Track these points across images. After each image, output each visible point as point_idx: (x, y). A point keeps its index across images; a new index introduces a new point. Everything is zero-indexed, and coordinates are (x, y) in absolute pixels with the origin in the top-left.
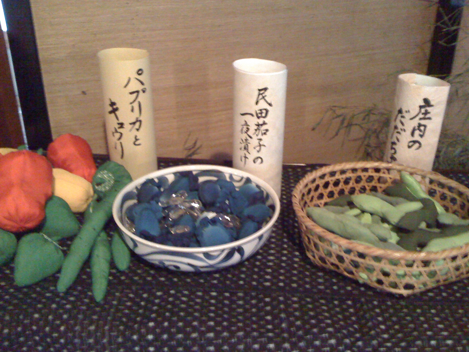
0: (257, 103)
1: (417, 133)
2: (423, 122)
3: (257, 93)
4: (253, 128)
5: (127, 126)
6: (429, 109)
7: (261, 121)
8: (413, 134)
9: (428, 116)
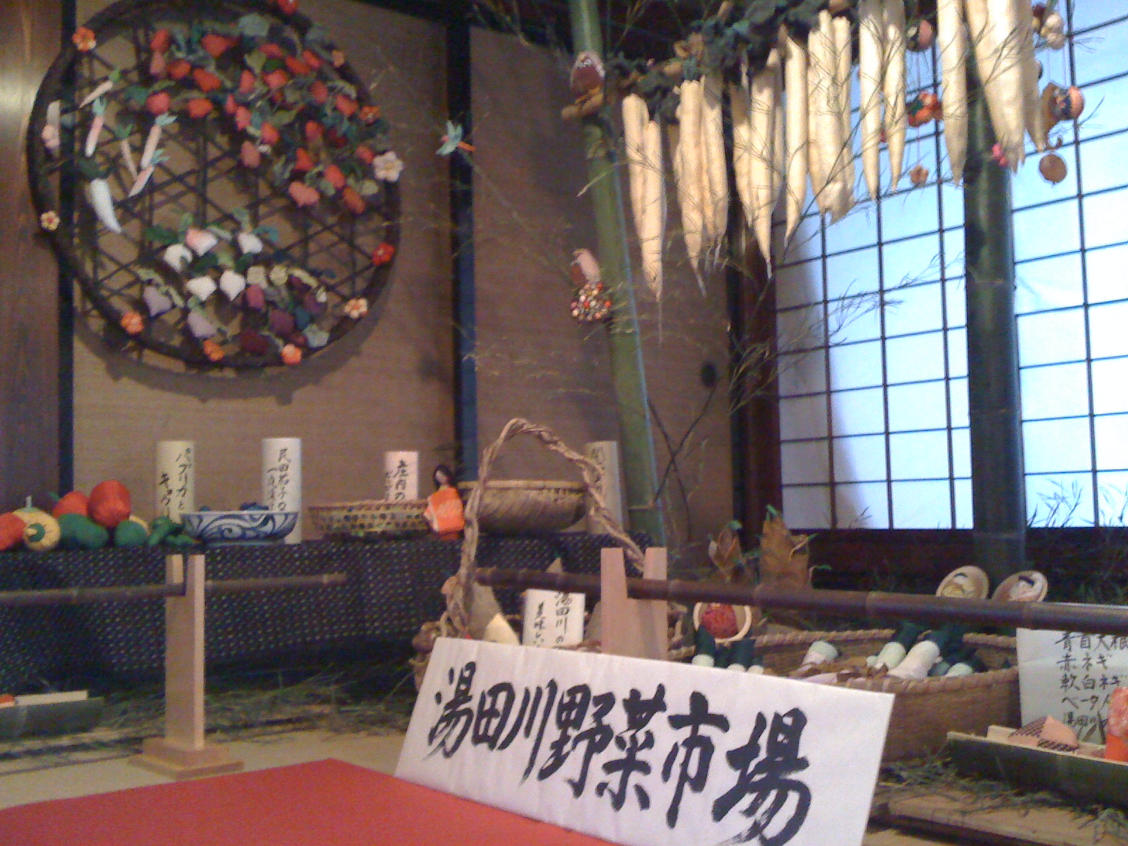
0: (280, 460)
1: (400, 487)
2: (403, 478)
3: (278, 453)
4: (277, 480)
5: (175, 493)
6: (405, 468)
7: (283, 473)
8: (397, 487)
9: (405, 473)
